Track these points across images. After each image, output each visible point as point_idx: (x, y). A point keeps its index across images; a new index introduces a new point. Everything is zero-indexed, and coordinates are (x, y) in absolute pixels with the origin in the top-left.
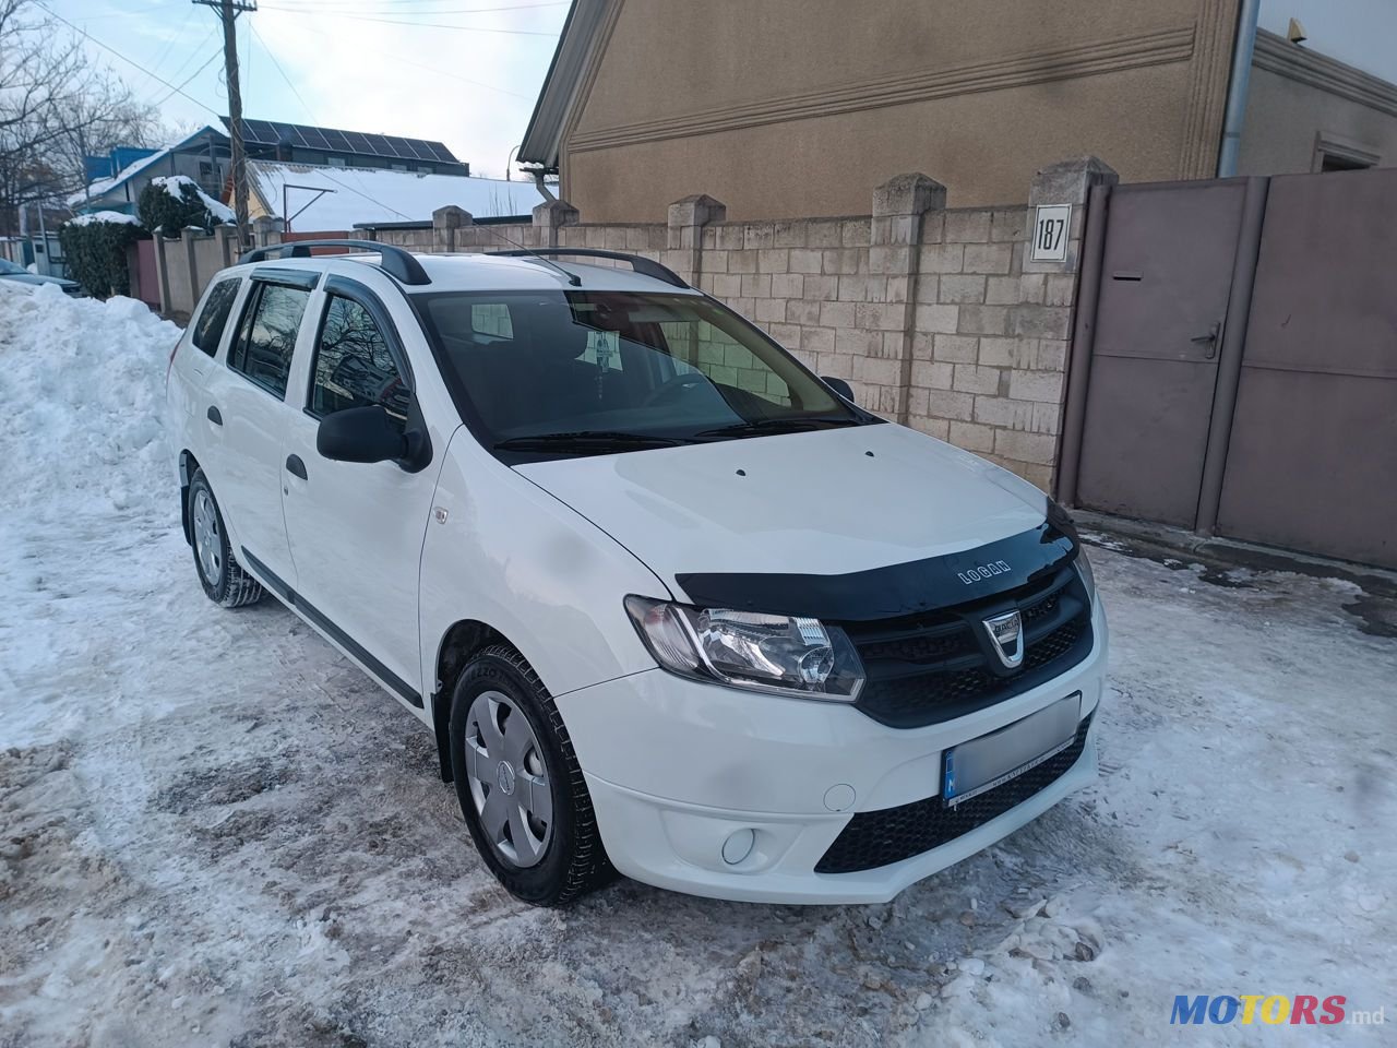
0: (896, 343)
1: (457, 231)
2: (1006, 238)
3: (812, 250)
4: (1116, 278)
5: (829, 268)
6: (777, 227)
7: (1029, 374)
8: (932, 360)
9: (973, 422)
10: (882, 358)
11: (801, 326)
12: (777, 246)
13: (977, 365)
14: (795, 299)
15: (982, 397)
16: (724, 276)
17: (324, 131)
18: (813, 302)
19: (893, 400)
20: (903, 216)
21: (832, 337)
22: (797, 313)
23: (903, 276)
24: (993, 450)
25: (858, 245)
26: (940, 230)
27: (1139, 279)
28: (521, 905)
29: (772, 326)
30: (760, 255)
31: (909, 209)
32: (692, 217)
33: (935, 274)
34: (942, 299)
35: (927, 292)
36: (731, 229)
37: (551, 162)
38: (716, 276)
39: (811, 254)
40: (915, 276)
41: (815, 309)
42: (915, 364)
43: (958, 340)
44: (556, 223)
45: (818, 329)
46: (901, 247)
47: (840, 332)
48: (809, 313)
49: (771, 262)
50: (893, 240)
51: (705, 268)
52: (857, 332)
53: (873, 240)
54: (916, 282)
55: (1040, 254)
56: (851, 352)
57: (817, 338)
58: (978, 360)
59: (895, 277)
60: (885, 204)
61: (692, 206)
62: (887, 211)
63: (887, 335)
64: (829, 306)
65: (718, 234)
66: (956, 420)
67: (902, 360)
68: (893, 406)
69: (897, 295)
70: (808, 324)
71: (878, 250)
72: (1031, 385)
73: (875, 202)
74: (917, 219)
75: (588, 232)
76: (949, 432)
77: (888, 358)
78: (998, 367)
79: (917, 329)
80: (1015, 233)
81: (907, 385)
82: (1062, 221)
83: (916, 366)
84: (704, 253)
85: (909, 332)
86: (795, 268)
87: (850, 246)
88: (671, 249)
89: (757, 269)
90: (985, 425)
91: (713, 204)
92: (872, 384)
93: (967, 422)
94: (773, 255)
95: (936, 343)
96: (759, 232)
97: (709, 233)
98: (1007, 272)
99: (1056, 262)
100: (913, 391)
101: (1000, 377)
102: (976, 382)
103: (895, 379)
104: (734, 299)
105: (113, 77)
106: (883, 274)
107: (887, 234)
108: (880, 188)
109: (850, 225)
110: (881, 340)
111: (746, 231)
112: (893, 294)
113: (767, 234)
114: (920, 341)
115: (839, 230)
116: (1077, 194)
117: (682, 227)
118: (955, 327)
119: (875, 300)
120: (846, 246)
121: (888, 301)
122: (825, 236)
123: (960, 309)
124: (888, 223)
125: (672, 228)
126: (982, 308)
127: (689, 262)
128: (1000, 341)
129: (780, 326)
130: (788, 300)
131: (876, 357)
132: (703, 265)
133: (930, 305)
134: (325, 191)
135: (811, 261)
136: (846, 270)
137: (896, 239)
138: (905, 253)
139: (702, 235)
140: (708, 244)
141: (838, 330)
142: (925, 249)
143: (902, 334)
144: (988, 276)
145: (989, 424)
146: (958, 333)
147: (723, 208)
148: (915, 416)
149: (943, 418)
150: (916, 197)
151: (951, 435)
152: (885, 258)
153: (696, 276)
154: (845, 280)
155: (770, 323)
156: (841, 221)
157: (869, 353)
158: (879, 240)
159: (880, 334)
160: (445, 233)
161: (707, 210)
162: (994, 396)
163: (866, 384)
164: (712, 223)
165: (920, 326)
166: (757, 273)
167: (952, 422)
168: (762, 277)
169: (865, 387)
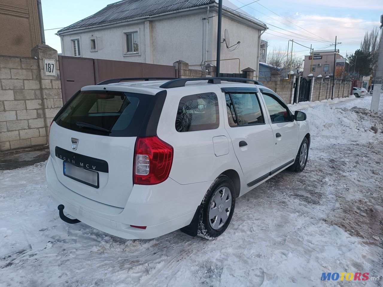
2: (29, 68)
4: (67, 81)
7: (52, 109)
9: (29, 128)
13: (26, 110)
15: (31, 120)
24: (40, 135)
27: (74, 81)
43: (16, 102)
55: (48, 73)
58: (26, 108)
72: (53, 112)
78: (35, 109)
80: (31, 66)
82: (53, 64)
90: (34, 128)
93: (26, 129)
98: (31, 79)
99: (54, 76)
101: (37, 112)
102: (27, 115)
116: (56, 57)
118: (13, 98)
123: (14, 91)
126: (24, 90)
128: (34, 101)
144: (24, 80)
145: (36, 128)
146: (15, 100)
149: (16, 130)
151: (20, 135)
162: (36, 119)
167: (20, 131)
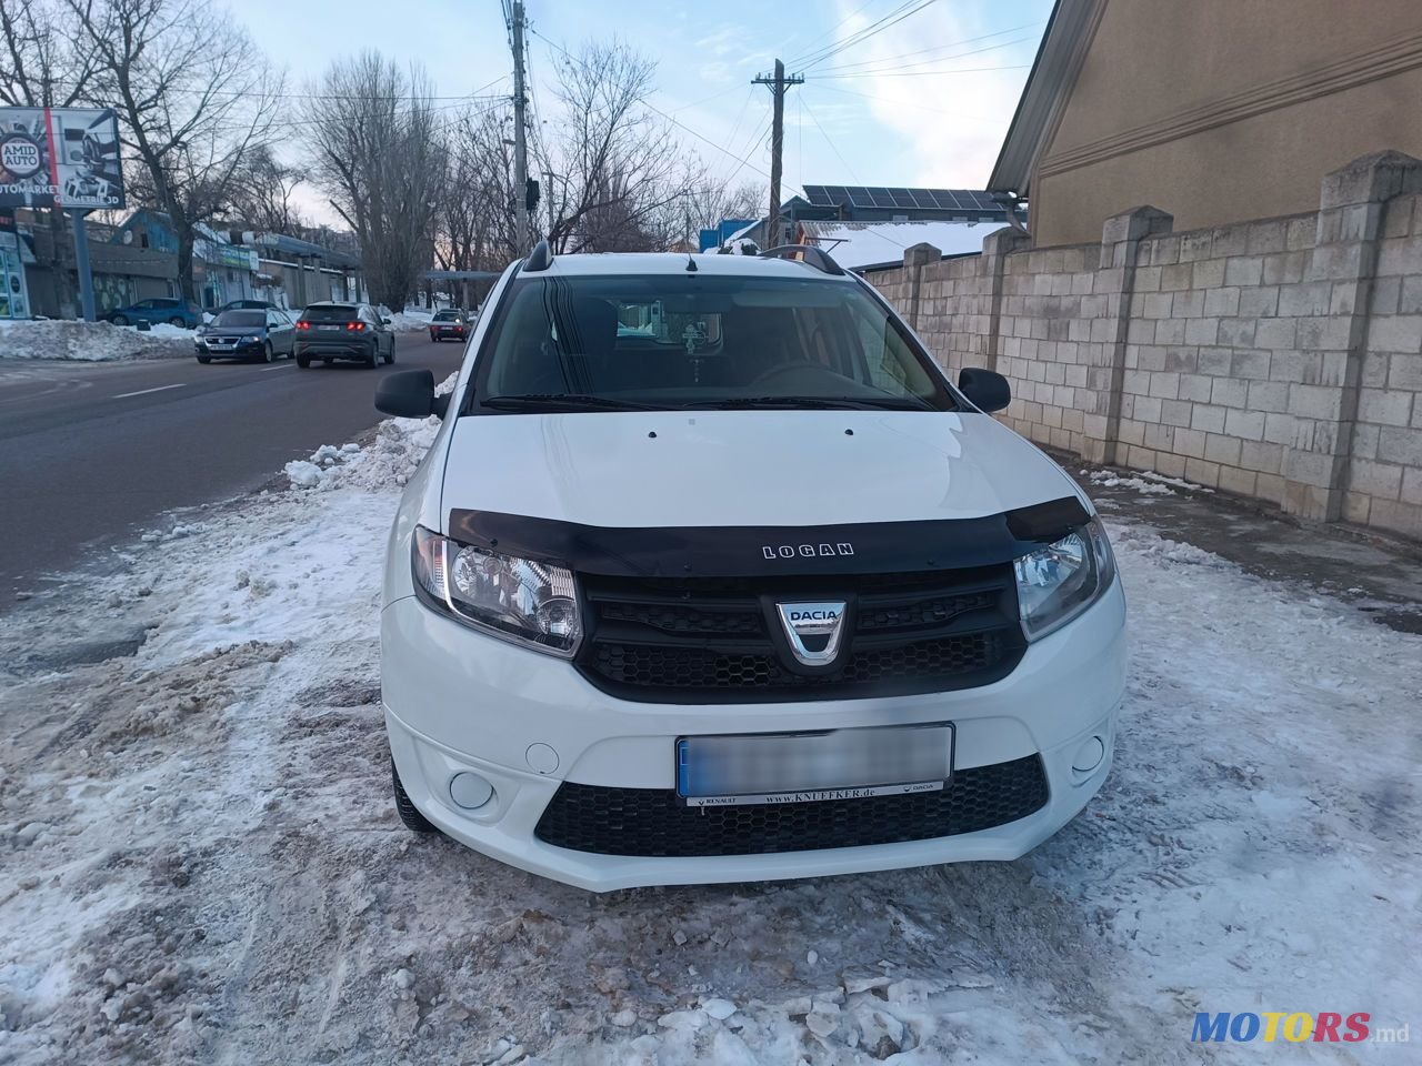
0: (1337, 366)
1: (923, 268)
3: (1253, 258)
5: (1270, 278)
6: (1216, 234)
8: (1386, 388)
10: (1320, 385)
11: (1233, 348)
12: (1214, 256)
14: (1229, 317)
16: (1155, 295)
17: (893, 191)
18: (1248, 319)
19: (1329, 438)
20: (1357, 206)
21: (1267, 361)
22: (1230, 333)
23: (1351, 281)
25: (1304, 247)
26: (1407, 220)
28: (405, 827)
29: (1202, 349)
30: (1196, 270)
31: (1366, 195)
32: (1127, 231)
33: (1396, 276)
34: (1403, 310)
35: (1385, 299)
36: (1167, 241)
37: (1023, 190)
38: (1147, 296)
39: (1250, 262)
40: (1369, 282)
41: (1250, 328)
42: (1365, 393)
44: (1004, 251)
45: (1252, 352)
46: (1352, 245)
47: (1276, 355)
48: (1244, 333)
49: (1206, 275)
50: (1342, 237)
51: (1138, 287)
52: (1297, 354)
53: (1319, 237)
54: (1372, 288)
56: (1287, 379)
57: (1250, 362)
59: (1342, 282)
60: (1336, 193)
61: (1127, 219)
62: (1337, 201)
63: (1327, 355)
64: (1267, 323)
65: (1154, 247)
66: (1411, 466)
67: (1344, 388)
68: (1330, 445)
69: (1344, 305)
70: (1240, 346)
71: (1323, 250)
73: (1325, 191)
74: (1376, 208)
75: (1031, 258)
76: (1402, 481)
77: (1327, 386)
79: (1370, 349)
81: (1350, 418)
83: (1365, 395)
84: (1138, 271)
85: (1357, 352)
86: (1232, 280)
87: (1295, 249)
88: (1103, 268)
89: (1191, 283)
91: (1155, 214)
92: (1307, 418)
94: (1210, 266)
95: (1392, 366)
96: (1196, 241)
97: (1146, 247)
100: (1359, 428)
103: (1333, 411)
104: (1164, 320)
105: (695, 157)
106: (1328, 280)
107: (1336, 231)
108: (1332, 174)
109: (1296, 224)
110: (1320, 363)
111: (1183, 242)
112: (1339, 304)
113: (1204, 244)
114: (1372, 364)
115: (1284, 230)
117: (1115, 244)
119: (1316, 313)
120: (1291, 249)
121: (1332, 313)
122: (1268, 239)
124: (1338, 216)
125: (1105, 246)
127: (1119, 281)
129: (1210, 349)
130: (1221, 319)
131: (1312, 384)
132: (1136, 285)
133: (1387, 316)
134: (840, 241)
135: (1249, 269)
136: (1288, 278)
137: (1347, 236)
138: (1355, 251)
139: (1137, 253)
140: (1143, 261)
141: (1274, 353)
142: (1386, 245)
143: (1346, 355)
147: (1170, 219)
148: (1360, 459)
149: (1396, 464)
150: (1375, 180)
151: (1404, 486)
152: (1332, 259)
153: (1126, 297)
154: (1286, 291)
155: (1199, 347)
156: (1285, 220)
157: (1305, 379)
158: (1326, 239)
159: (1319, 355)
160: (912, 270)
161: (1147, 222)
163: (1298, 418)
164: (1151, 236)
165: (1374, 344)
166: (1191, 289)
168: (1195, 293)
169: (1296, 421)
